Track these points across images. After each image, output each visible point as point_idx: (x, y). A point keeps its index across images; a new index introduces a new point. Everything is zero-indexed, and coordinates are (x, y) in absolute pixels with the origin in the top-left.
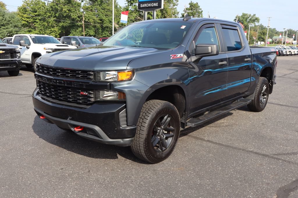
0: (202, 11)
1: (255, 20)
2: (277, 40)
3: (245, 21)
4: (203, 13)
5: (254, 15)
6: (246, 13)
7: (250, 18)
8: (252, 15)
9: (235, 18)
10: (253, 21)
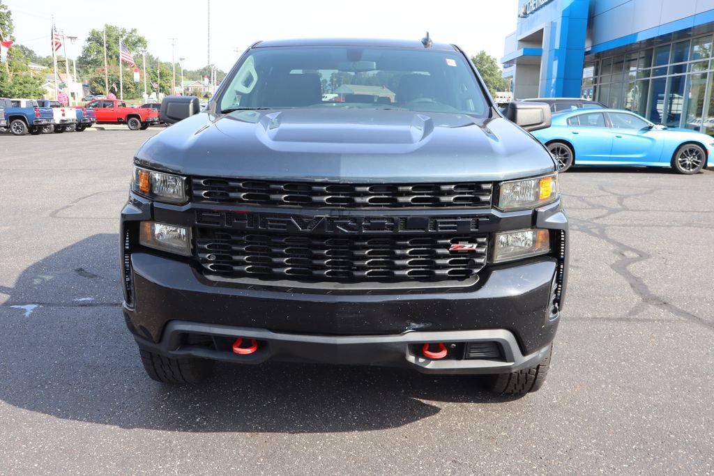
0: (9, 13)
1: (136, 43)
2: (190, 88)
3: (113, 44)
4: (11, 17)
5: (134, 31)
6: (113, 25)
7: (124, 38)
8: (129, 30)
9: (89, 36)
10: (134, 45)
